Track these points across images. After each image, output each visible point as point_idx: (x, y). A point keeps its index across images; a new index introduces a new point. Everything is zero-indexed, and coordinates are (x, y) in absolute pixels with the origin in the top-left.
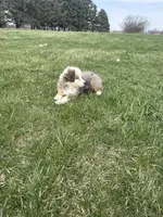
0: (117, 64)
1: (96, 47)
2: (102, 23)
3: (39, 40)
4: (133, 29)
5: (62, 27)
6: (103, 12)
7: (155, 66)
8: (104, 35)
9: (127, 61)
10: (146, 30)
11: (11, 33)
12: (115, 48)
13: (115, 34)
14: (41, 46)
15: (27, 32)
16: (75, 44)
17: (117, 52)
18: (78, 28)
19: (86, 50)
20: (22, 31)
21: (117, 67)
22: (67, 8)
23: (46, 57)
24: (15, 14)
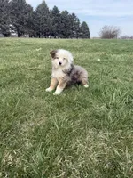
0: (98, 63)
1: (81, 50)
2: (83, 32)
3: (36, 46)
4: (109, 35)
5: (53, 35)
6: (84, 24)
7: (129, 63)
8: (86, 41)
9: (106, 60)
10: (119, 37)
11: (14, 41)
12: (96, 50)
13: (94, 40)
14: (37, 50)
15: (26, 39)
17: (98, 53)
18: (66, 36)
20: (22, 39)
21: (98, 65)
22: (57, 21)
23: (42, 59)
24: (17, 27)
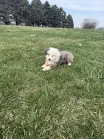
0: (79, 47)
1: (66, 37)
2: (68, 23)
3: (31, 32)
4: (89, 26)
5: (44, 24)
6: (70, 16)
8: (70, 30)
9: (86, 45)
10: (97, 28)
11: (13, 28)
12: (78, 38)
13: (77, 30)
14: (32, 35)
15: (23, 27)
16: (53, 35)
17: (79, 40)
18: (54, 25)
19: (60, 39)
20: (19, 26)
21: (80, 49)
22: (47, 13)
23: (35, 42)
24: (15, 17)
